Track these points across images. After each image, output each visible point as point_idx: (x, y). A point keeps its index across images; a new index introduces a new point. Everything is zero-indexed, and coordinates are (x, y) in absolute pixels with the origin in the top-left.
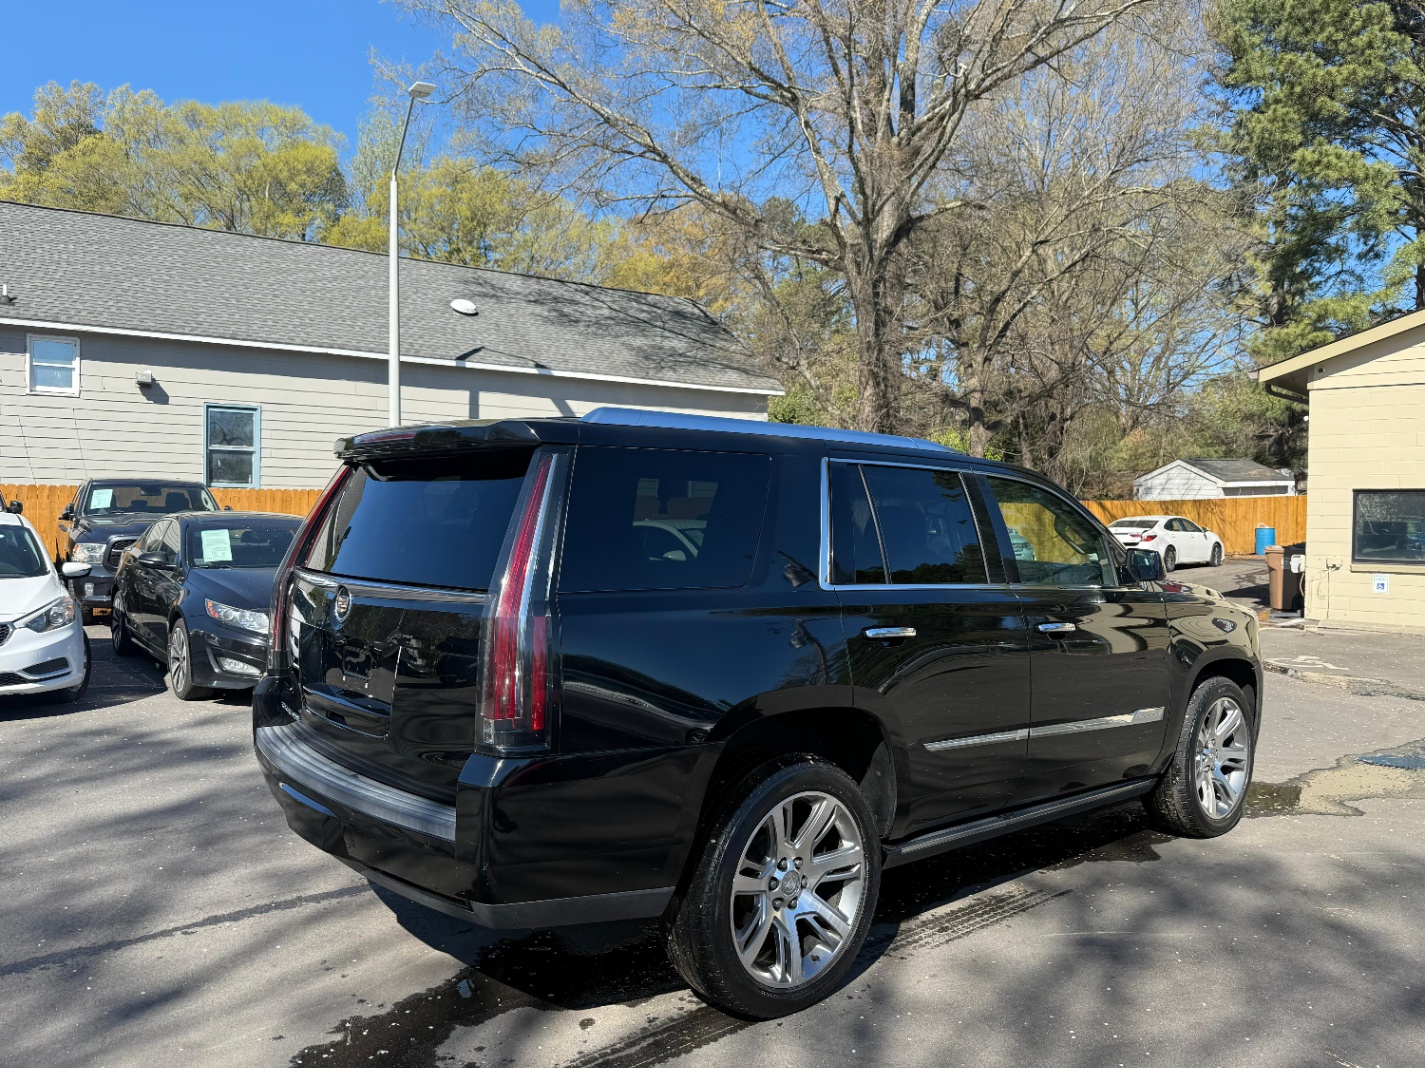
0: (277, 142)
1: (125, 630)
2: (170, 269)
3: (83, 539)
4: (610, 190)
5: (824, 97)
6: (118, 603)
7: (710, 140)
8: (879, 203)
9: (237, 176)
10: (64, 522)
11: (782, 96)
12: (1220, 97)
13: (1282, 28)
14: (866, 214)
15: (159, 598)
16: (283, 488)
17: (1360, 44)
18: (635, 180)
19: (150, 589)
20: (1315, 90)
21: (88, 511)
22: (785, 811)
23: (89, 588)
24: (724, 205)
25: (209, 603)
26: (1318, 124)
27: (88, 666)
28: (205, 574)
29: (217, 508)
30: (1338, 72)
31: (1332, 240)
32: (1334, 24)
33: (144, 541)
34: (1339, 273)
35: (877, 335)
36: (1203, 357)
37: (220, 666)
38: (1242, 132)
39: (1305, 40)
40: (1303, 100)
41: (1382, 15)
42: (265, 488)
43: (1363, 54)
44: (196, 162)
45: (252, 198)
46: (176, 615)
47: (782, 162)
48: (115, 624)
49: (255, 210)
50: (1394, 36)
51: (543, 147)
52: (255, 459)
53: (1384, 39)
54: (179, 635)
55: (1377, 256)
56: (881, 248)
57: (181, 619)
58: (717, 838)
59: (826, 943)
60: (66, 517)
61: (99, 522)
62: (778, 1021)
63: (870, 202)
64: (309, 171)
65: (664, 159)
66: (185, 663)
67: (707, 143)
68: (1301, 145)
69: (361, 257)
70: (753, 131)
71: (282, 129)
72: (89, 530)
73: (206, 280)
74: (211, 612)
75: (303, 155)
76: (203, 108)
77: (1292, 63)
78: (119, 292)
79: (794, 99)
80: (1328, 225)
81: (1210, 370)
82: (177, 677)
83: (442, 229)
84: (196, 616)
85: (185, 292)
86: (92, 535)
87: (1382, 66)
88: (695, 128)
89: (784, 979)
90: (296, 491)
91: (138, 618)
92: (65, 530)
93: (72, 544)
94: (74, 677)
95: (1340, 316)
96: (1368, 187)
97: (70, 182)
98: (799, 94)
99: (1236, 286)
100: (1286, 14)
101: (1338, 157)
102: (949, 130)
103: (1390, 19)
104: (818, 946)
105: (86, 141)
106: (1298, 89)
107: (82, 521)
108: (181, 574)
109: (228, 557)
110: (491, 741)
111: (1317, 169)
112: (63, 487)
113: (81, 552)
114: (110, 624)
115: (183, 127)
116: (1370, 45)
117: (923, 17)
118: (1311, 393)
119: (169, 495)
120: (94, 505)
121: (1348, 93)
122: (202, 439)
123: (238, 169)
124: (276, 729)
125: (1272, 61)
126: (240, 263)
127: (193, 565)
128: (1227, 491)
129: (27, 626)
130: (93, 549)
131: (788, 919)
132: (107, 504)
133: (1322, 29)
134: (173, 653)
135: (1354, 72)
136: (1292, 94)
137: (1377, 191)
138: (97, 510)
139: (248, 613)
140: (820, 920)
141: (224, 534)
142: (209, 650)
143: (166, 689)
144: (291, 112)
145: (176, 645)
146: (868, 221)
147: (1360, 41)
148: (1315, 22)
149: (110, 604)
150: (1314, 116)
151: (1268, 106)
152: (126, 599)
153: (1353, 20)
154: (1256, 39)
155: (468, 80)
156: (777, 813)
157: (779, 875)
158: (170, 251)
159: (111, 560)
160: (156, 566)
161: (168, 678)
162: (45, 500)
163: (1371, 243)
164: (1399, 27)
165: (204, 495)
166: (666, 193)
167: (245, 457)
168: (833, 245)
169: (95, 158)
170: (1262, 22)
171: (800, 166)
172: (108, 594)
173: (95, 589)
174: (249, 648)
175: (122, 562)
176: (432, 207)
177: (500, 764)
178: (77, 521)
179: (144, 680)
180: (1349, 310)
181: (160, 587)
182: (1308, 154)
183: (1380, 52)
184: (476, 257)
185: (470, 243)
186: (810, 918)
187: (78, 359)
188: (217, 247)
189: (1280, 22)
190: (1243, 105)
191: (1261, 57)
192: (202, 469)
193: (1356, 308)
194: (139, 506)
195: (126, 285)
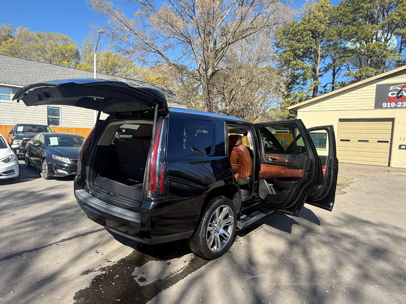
0: (62, 43)
1: (29, 162)
2: (36, 72)
3: (15, 139)
4: (146, 59)
5: (197, 41)
6: (27, 155)
7: (170, 50)
8: (209, 67)
9: (52, 51)
10: (10, 134)
11: (187, 41)
12: (276, 49)
13: (289, 35)
14: (206, 69)
15: (38, 154)
16: (68, 127)
17: (305, 40)
18: (152, 57)
19: (35, 151)
20: (296, 49)
21: (17, 132)
22: (218, 210)
23: (18, 151)
24: (174, 64)
25: (53, 156)
26: (296, 56)
27: (20, 171)
28: (51, 148)
29: (51, 131)
30: (301, 46)
31: (298, 81)
32: (300, 35)
33: (33, 140)
34: (298, 88)
35: (208, 95)
36: (270, 104)
37: (57, 171)
38: (281, 57)
39: (294, 38)
40: (293, 51)
41: (310, 34)
42: (63, 127)
43: (305, 42)
44: (41, 47)
45: (56, 57)
46: (44, 158)
47: (186, 56)
48: (26, 160)
49: (57, 60)
50: (311, 39)
51: (131, 49)
52: (60, 120)
53: (310, 39)
54: (45, 163)
55: (305, 84)
56: (209, 76)
57: (45, 160)
58: (203, 218)
59: (226, 240)
60: (10, 133)
61: (20, 134)
62: (216, 260)
63: (207, 66)
64: (71, 52)
65: (160, 53)
66: (47, 170)
67: (169, 50)
68: (293, 60)
69: (86, 72)
70: (180, 49)
71: (63, 40)
72: (17, 137)
73: (46, 75)
74: (54, 158)
75: (69, 47)
76: (42, 34)
77: (292, 43)
78: (23, 77)
79: (190, 42)
80: (297, 78)
81: (271, 107)
82: (44, 173)
83: (105, 67)
84: (49, 159)
85: (41, 78)
86: (18, 138)
87: (309, 45)
88: (166, 47)
89: (217, 250)
90: (71, 128)
91: (32, 158)
92: (10, 136)
93: (13, 140)
94: (16, 174)
95: (299, 97)
96: (306, 70)
97: (7, 50)
98: (191, 41)
99: (278, 90)
100: (290, 32)
101: (300, 63)
102: (225, 51)
103: (311, 35)
104: (224, 241)
105: (11, 40)
106: (293, 48)
107: (15, 134)
108: (45, 148)
109: (57, 144)
110: (150, 197)
111: (296, 66)
112: (9, 126)
113: (15, 142)
114: (25, 160)
115: (37, 38)
116: (307, 40)
117: (218, 25)
118: (298, 112)
119: (38, 128)
120: (18, 130)
121: (302, 50)
122: (46, 115)
123: (52, 50)
124: (81, 190)
125: (288, 42)
126: (55, 72)
127: (48, 146)
128: (276, 132)
129: (2, 161)
130: (19, 141)
131: (217, 235)
132: (22, 130)
133: (297, 36)
134: (43, 168)
135: (304, 46)
136: (291, 49)
137: (307, 71)
138: (19, 132)
139: (63, 158)
140: (224, 235)
141: (56, 138)
142: (53, 167)
143: (41, 177)
144: (65, 36)
145: (44, 166)
146: (206, 70)
147: (305, 39)
148: (296, 34)
149: (25, 155)
150: (295, 55)
151: (286, 52)
152: (29, 154)
153: (304, 35)
154: (284, 37)
155: (113, 31)
156: (217, 211)
157: (216, 225)
158: (36, 68)
159: (24, 144)
160: (38, 146)
161: (42, 174)
162: (4, 129)
163: (304, 82)
164: (312, 37)
165: (48, 128)
166: (160, 61)
167: (58, 120)
168: (198, 75)
169: (13, 44)
170: (285, 34)
171: (190, 57)
172: (23, 153)
173: (19, 151)
174: (64, 167)
175: (27, 145)
176: (102, 62)
177: (153, 203)
178: (14, 134)
179: (35, 175)
180: (301, 95)
181: (38, 151)
182: (294, 62)
183: (309, 42)
184: (113, 74)
185: (111, 71)
186: (222, 235)
187: (12, 94)
188: (49, 67)
189: (289, 34)
190: (281, 51)
191: (285, 41)
192: (46, 122)
193: (302, 95)
194: (30, 131)
195: (24, 75)
